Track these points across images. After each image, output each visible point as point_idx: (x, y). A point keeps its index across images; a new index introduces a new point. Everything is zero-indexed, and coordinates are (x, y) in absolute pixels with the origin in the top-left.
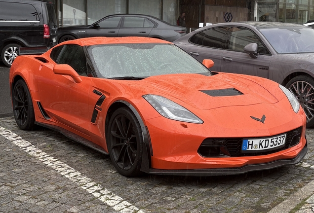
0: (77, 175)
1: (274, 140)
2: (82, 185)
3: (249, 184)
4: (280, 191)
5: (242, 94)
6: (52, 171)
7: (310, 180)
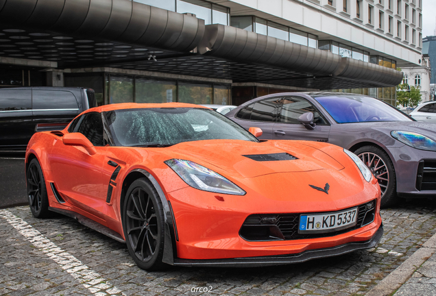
0: (82, 270)
1: (343, 217)
2: (84, 283)
3: (311, 277)
4: (353, 284)
5: (297, 158)
6: (53, 264)
7: (391, 269)
